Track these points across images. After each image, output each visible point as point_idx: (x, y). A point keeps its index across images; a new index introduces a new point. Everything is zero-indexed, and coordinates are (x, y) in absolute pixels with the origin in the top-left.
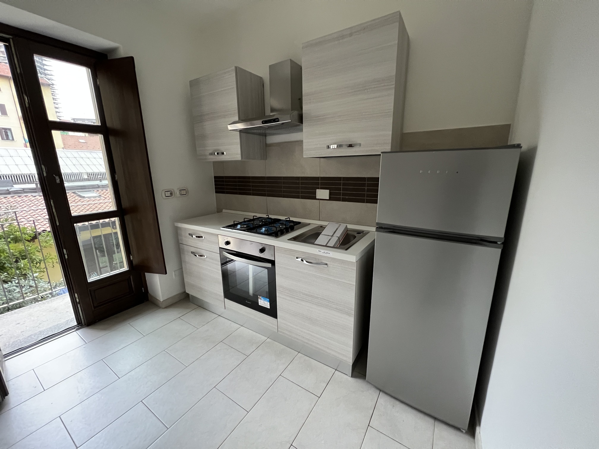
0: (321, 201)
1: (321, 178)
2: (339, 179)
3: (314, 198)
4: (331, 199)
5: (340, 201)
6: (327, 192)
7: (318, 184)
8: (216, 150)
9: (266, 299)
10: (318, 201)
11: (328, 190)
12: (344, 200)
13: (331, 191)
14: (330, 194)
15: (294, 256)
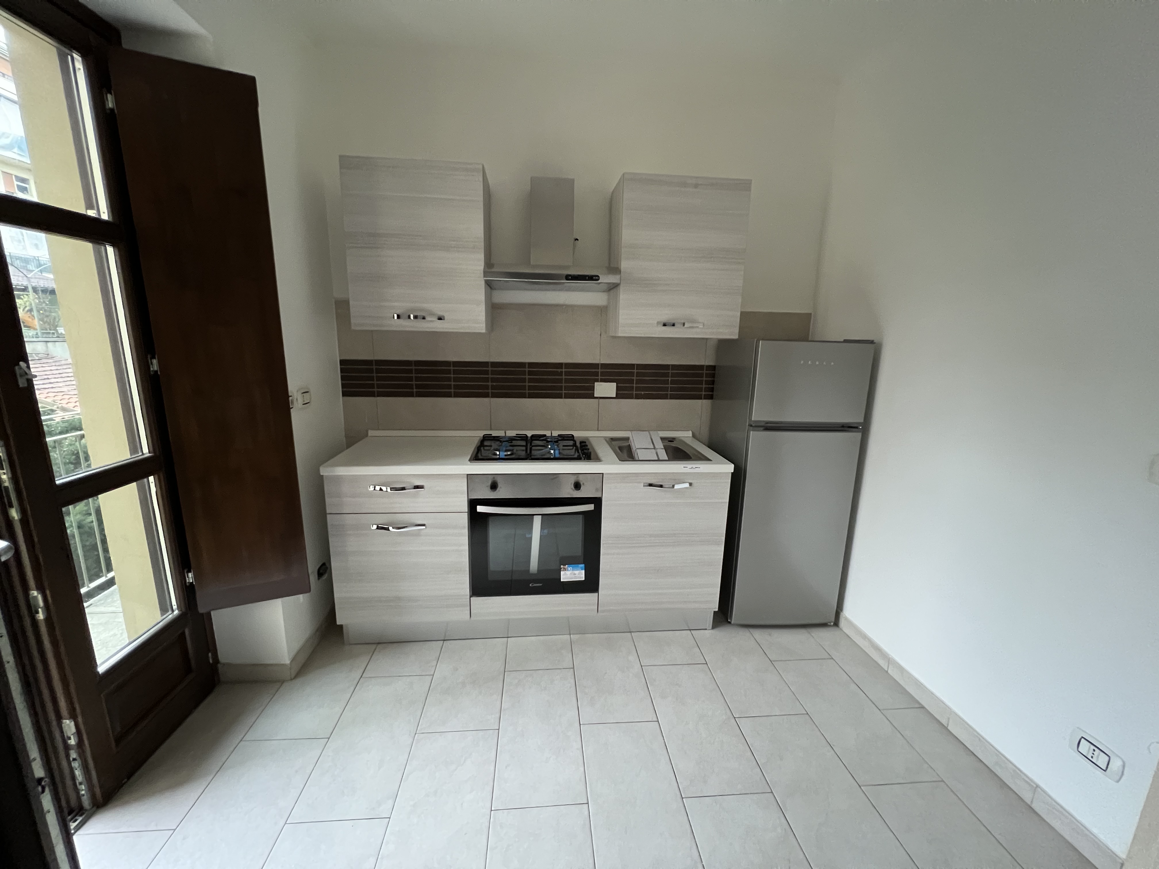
0: (601, 400)
1: (602, 364)
2: (632, 366)
3: (592, 396)
4: (618, 396)
5: (632, 398)
6: (614, 385)
7: (596, 374)
8: (412, 310)
9: (578, 567)
10: (597, 400)
11: (615, 384)
12: (638, 397)
13: (619, 385)
14: (618, 389)
15: (640, 483)
